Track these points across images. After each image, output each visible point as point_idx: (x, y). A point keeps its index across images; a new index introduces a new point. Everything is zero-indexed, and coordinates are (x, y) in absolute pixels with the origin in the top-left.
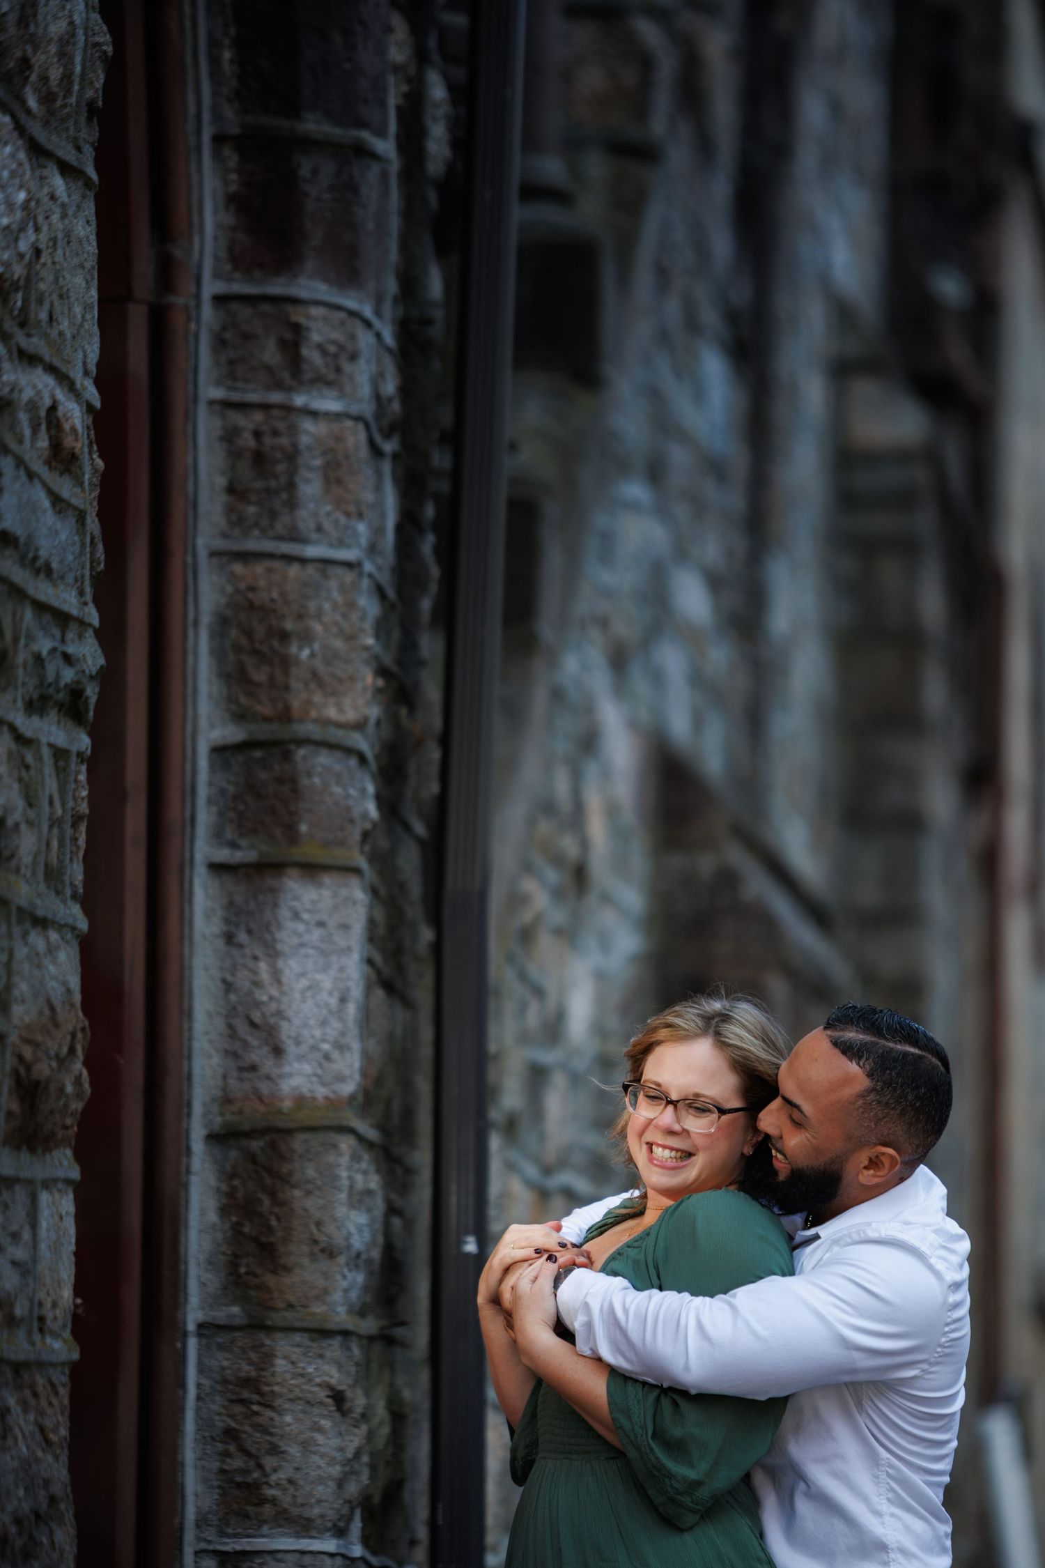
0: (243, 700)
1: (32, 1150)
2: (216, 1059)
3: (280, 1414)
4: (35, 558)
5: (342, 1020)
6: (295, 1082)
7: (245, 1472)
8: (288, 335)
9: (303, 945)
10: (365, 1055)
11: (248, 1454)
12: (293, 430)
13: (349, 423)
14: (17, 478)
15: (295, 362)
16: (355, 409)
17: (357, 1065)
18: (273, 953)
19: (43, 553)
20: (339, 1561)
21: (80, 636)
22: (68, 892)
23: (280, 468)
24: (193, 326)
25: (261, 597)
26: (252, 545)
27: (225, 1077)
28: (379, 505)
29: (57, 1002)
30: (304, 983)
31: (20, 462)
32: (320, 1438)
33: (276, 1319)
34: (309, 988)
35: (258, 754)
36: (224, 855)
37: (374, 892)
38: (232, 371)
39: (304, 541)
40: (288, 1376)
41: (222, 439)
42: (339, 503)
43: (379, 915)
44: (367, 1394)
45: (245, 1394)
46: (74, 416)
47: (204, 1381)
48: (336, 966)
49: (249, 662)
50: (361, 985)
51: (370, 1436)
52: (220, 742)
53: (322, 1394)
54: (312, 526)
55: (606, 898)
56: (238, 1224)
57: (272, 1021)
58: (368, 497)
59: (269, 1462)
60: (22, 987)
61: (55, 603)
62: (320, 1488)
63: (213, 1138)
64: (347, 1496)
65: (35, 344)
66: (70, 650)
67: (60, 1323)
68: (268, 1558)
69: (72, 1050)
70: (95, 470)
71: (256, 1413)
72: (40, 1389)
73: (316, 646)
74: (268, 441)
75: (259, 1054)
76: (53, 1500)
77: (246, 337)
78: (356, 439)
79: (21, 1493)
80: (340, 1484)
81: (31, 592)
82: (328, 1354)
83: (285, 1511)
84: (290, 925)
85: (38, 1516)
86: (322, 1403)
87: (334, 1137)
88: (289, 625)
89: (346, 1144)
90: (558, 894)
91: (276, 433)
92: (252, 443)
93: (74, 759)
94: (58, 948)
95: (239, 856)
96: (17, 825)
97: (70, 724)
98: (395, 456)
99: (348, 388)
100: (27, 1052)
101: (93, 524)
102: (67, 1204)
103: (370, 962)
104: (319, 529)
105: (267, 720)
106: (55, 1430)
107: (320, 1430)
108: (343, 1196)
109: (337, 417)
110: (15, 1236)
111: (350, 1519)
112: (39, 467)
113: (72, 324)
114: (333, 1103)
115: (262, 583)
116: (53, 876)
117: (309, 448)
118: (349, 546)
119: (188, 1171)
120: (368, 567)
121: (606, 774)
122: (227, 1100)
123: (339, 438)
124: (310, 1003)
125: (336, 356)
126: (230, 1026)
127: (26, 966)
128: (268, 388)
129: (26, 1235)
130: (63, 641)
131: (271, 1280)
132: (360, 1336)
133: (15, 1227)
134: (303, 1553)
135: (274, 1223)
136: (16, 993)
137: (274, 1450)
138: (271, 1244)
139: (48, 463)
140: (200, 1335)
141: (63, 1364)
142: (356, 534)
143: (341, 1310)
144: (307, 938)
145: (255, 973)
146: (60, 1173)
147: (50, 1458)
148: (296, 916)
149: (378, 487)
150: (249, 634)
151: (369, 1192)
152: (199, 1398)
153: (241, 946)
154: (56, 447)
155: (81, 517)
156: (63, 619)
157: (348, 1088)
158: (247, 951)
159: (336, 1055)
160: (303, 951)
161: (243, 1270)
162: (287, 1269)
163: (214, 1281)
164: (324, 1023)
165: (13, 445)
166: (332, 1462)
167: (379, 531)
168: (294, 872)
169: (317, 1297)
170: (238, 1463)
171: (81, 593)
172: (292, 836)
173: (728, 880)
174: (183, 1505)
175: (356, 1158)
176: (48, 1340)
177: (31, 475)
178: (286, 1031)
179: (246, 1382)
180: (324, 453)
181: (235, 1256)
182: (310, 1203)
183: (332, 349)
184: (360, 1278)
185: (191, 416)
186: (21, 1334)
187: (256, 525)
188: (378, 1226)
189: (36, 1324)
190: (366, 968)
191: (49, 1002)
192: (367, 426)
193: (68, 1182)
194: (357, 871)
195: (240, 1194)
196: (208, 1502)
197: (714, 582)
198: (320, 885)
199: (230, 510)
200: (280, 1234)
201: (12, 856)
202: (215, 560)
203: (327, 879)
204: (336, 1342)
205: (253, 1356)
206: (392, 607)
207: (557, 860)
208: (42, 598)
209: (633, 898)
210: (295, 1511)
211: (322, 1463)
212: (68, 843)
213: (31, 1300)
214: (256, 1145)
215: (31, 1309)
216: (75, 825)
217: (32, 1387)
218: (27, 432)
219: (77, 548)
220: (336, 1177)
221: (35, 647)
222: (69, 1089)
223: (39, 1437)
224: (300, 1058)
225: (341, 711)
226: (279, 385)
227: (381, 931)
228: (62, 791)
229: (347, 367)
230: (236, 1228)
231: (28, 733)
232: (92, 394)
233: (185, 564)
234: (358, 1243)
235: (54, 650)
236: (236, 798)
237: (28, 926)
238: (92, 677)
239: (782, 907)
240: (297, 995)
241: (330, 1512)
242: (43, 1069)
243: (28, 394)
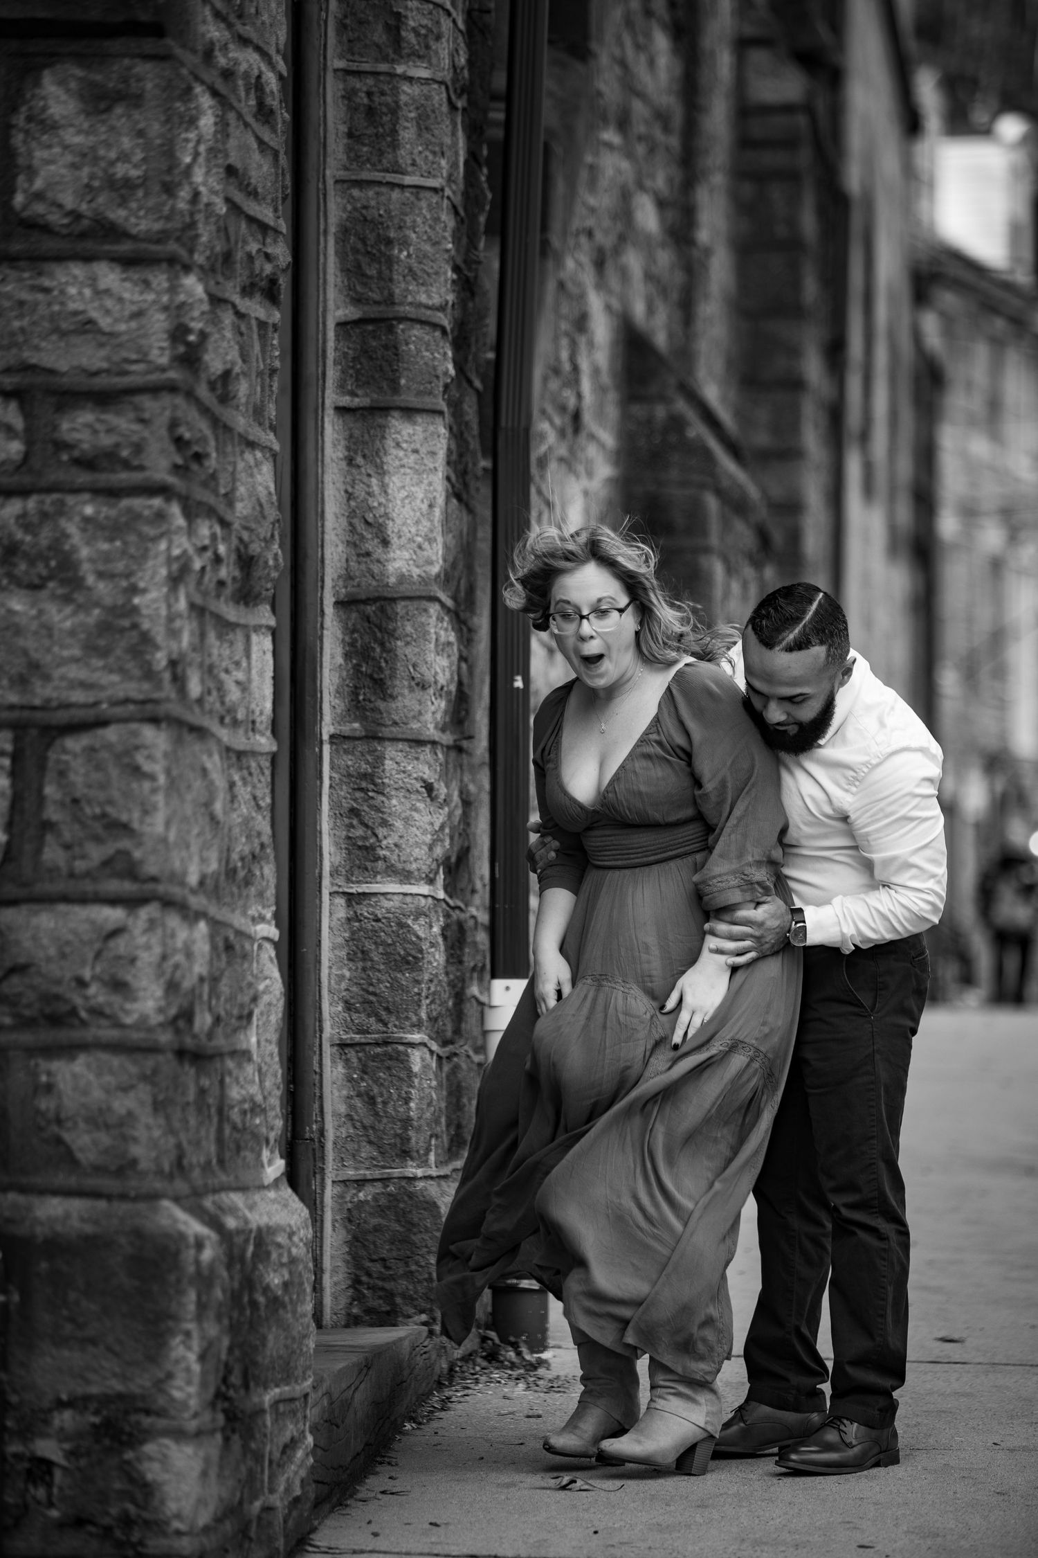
0: (359, 288)
1: (247, 604)
2: (341, 548)
3: (388, 799)
4: (249, 184)
5: (432, 521)
6: (397, 564)
7: (365, 838)
8: (392, 22)
9: (403, 466)
10: (446, 546)
11: (367, 826)
12: (395, 91)
13: (436, 86)
14: (237, 127)
15: (397, 41)
16: (439, 76)
17: (440, 553)
18: (381, 472)
19: (253, 181)
20: (430, 900)
21: (275, 241)
22: (267, 423)
23: (386, 119)
24: (323, 14)
25: (370, 214)
26: (365, 175)
27: (347, 560)
28: (455, 144)
29: (263, 501)
30: (403, 493)
31: (240, 116)
32: (416, 816)
33: (385, 732)
34: (407, 497)
35: (370, 328)
36: (346, 401)
37: (451, 429)
38: (350, 48)
39: (404, 173)
40: (394, 772)
41: (343, 97)
42: (427, 145)
43: (453, 447)
44: (447, 787)
45: (364, 785)
46: (271, 82)
47: (334, 775)
48: (426, 482)
49: (364, 260)
50: (444, 494)
51: (450, 815)
52: (343, 319)
53: (418, 785)
54: (409, 162)
55: (592, 437)
56: (359, 665)
57: (381, 520)
58: (448, 140)
59: (381, 832)
60: (242, 490)
61: (260, 217)
62: (417, 850)
63: (338, 604)
64: (435, 856)
65: (248, 30)
66: (269, 250)
67: (264, 726)
68: (382, 898)
69: (272, 536)
70: (284, 122)
71: (372, 798)
72: (253, 770)
73: (411, 249)
74: (376, 99)
75: (371, 545)
76: (262, 846)
77: (361, 23)
78: (439, 97)
79: (244, 840)
80: (431, 848)
81: (245, 208)
82: (422, 757)
83: (392, 865)
84: (394, 451)
85: (254, 857)
86: (418, 791)
87: (425, 604)
88: (392, 234)
89: (434, 609)
90: (562, 433)
91: (383, 93)
92: (366, 101)
93: (271, 329)
94: (261, 463)
95: (356, 402)
96: (238, 375)
97: (267, 303)
98: (464, 110)
99: (434, 61)
100: (245, 535)
101: (284, 161)
102: (267, 643)
103: (448, 479)
104: (414, 164)
105: (377, 303)
106: (263, 798)
107: (416, 810)
108: (432, 646)
109: (427, 81)
110: (237, 664)
111: (437, 873)
112: (250, 119)
113: (270, 16)
114: (424, 580)
115: (373, 203)
116: (258, 413)
117: (406, 105)
118: (434, 176)
119: (322, 627)
120: (448, 192)
121: (591, 344)
122: (348, 577)
123: (428, 98)
124: (408, 507)
125: (426, 36)
126: (351, 524)
127: (243, 475)
128: (377, 60)
129: (244, 664)
130: (264, 244)
131: (381, 705)
132: (442, 745)
133: (237, 658)
134: (405, 895)
135: (383, 664)
136: (238, 494)
137: (385, 823)
138: (381, 680)
139: (255, 116)
140: (331, 743)
141: (267, 753)
142: (441, 168)
143: (431, 726)
144: (405, 461)
145: (369, 486)
146: (264, 622)
147: (260, 818)
148: (398, 445)
149: (454, 134)
150: (364, 240)
151: (449, 644)
152: (331, 786)
153: (359, 467)
154: (261, 104)
155: (276, 154)
156: (264, 228)
157: (435, 569)
158: (363, 470)
159: (426, 545)
160: (402, 470)
161: (361, 698)
162: (393, 697)
163: (341, 705)
164: (417, 522)
165: (235, 104)
166: (425, 832)
167: (454, 165)
168: (396, 414)
169: (414, 717)
170: (360, 832)
171: (276, 210)
172: (395, 388)
173: (677, 423)
174: (321, 861)
175: (440, 619)
176: (258, 737)
177: (246, 125)
178: (391, 528)
179: (364, 776)
180: (417, 108)
181: (356, 687)
182: (408, 651)
183: (423, 31)
184: (443, 704)
185: (322, 81)
186: (241, 731)
187: (368, 160)
188: (454, 668)
189: (250, 726)
190: (446, 483)
191: (258, 500)
192: (447, 88)
193: (268, 627)
194: (441, 413)
195: (359, 644)
196: (338, 859)
197: (661, 204)
198: (415, 423)
199: (349, 149)
200: (387, 672)
201: (234, 397)
202: (339, 186)
203: (419, 419)
204: (428, 749)
205: (369, 758)
206: (462, 221)
207: (562, 409)
208: (251, 213)
209: (608, 438)
210: (400, 866)
211: (418, 833)
212: (267, 389)
213: (247, 708)
214: (370, 609)
215: (247, 715)
216: (271, 376)
217: (248, 768)
218: (243, 94)
219: (273, 178)
220: (427, 633)
221: (248, 248)
222: (271, 562)
223: (253, 803)
224: (401, 547)
225: (429, 297)
226: (385, 59)
227: (454, 457)
228: (263, 351)
229: (434, 45)
230: (357, 668)
231: (243, 310)
232: (282, 67)
233: (318, 189)
234: (442, 680)
235: (259, 251)
236: (354, 359)
237: (243, 447)
238: (283, 271)
239: (713, 444)
240: (399, 502)
241: (424, 867)
242: (255, 548)
243: (243, 67)
